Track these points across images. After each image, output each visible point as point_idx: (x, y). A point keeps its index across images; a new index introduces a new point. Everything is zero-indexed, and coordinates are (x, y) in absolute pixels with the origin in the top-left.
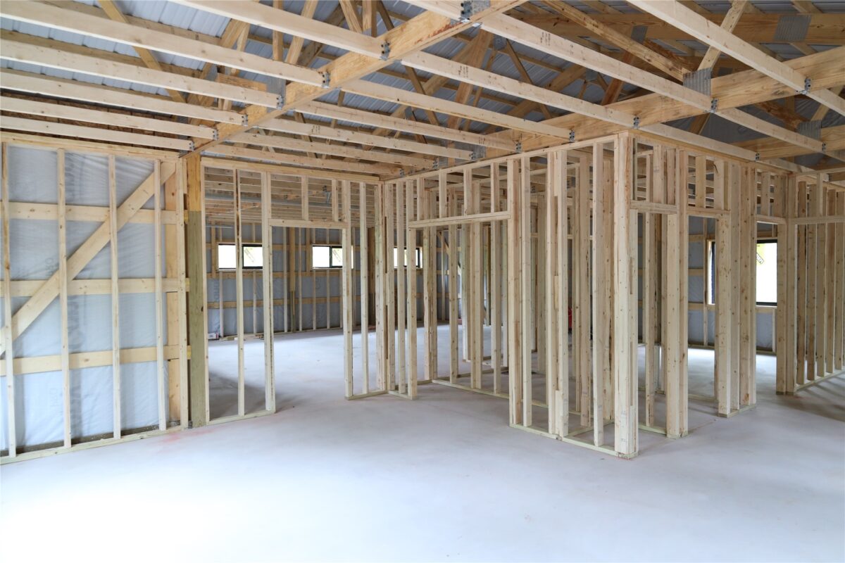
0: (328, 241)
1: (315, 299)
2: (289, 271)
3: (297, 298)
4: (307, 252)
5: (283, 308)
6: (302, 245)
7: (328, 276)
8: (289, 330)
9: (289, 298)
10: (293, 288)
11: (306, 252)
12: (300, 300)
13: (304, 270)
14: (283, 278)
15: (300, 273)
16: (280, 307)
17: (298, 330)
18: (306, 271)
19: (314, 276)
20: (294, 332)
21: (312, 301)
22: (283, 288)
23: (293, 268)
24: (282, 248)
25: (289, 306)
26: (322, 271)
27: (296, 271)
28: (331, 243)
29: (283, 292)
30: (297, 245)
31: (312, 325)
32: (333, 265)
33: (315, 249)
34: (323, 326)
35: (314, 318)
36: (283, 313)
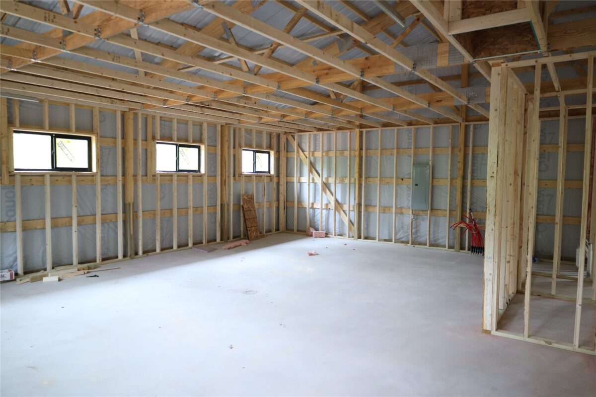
0: (175, 138)
1: (159, 212)
2: (124, 175)
3: (136, 212)
4: (149, 150)
5: (116, 227)
6: (142, 140)
7: (175, 183)
8: (125, 256)
9: (124, 212)
10: (130, 199)
11: (146, 150)
12: (140, 214)
13: (144, 174)
14: (116, 184)
15: (139, 177)
16: (111, 225)
17: (136, 254)
18: (146, 176)
19: (158, 182)
20: (132, 258)
21: (155, 214)
22: (116, 198)
23: (130, 171)
24: (115, 143)
25: (125, 222)
26: (167, 175)
27: (135, 176)
28: (178, 140)
29: (116, 204)
30: (135, 140)
31: (155, 246)
32: (181, 168)
33: (158, 146)
34: (168, 246)
35: (158, 237)
36: (116, 233)
